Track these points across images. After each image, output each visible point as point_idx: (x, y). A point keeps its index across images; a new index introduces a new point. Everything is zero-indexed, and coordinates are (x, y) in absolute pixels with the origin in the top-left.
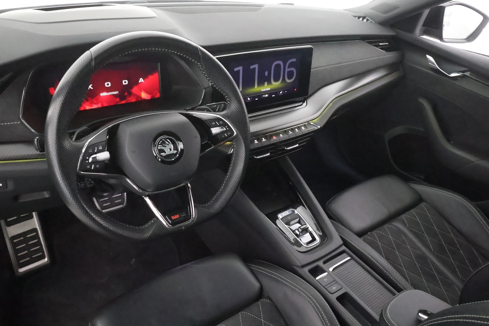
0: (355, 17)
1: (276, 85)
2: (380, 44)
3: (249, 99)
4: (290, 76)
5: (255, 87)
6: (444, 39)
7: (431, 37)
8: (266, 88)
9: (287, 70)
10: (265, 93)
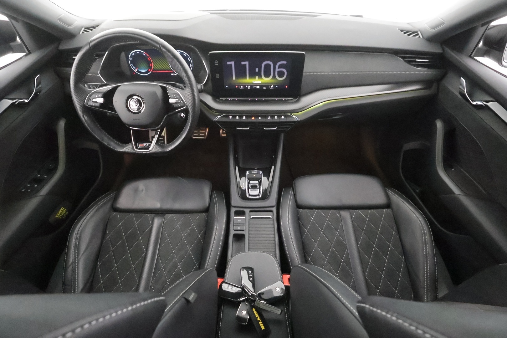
0: (402, 31)
1: (266, 80)
2: (417, 60)
3: (242, 87)
4: (281, 74)
5: (246, 78)
6: (503, 63)
7: (490, 59)
8: (257, 81)
9: (277, 70)
10: (257, 84)
